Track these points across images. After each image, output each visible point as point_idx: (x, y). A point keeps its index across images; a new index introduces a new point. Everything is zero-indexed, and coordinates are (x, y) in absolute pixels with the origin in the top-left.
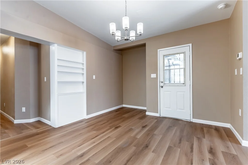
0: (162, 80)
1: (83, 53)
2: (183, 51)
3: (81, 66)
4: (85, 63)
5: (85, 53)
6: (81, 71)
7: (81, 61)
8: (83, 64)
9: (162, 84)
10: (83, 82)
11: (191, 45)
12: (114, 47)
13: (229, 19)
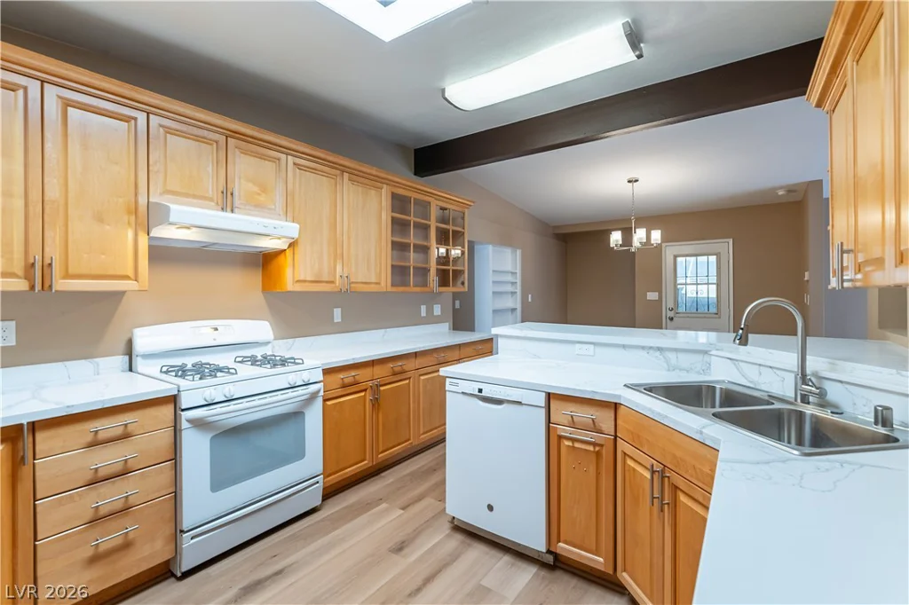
0: (671, 305)
1: (514, 252)
2: (717, 251)
3: (509, 278)
4: (518, 271)
5: (519, 252)
6: (509, 288)
7: (509, 267)
8: (514, 274)
9: (671, 314)
10: (513, 310)
11: (731, 241)
12: (555, 227)
13: (800, 202)
